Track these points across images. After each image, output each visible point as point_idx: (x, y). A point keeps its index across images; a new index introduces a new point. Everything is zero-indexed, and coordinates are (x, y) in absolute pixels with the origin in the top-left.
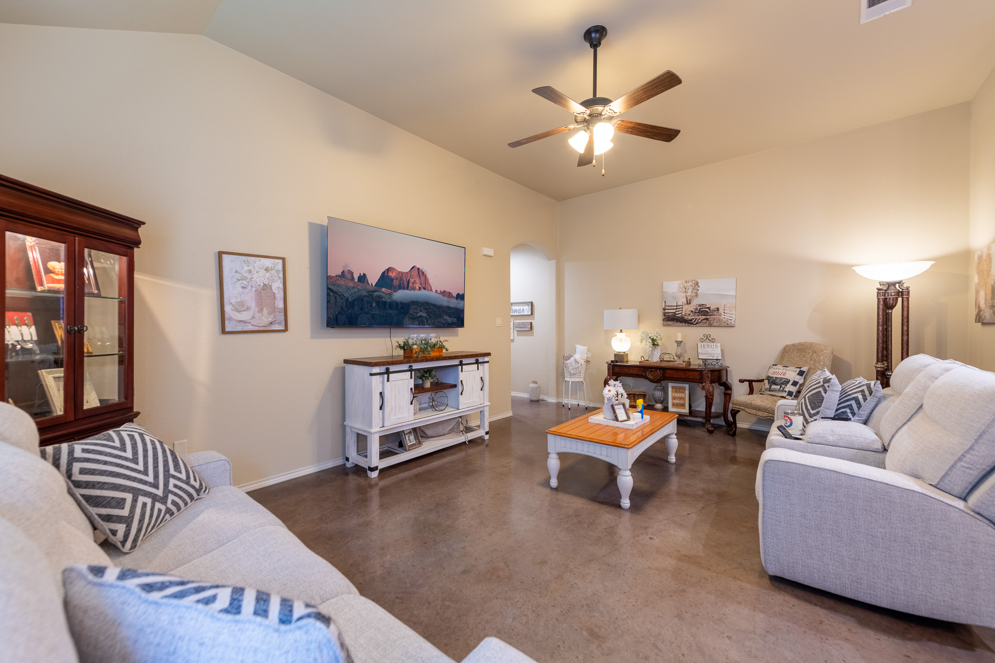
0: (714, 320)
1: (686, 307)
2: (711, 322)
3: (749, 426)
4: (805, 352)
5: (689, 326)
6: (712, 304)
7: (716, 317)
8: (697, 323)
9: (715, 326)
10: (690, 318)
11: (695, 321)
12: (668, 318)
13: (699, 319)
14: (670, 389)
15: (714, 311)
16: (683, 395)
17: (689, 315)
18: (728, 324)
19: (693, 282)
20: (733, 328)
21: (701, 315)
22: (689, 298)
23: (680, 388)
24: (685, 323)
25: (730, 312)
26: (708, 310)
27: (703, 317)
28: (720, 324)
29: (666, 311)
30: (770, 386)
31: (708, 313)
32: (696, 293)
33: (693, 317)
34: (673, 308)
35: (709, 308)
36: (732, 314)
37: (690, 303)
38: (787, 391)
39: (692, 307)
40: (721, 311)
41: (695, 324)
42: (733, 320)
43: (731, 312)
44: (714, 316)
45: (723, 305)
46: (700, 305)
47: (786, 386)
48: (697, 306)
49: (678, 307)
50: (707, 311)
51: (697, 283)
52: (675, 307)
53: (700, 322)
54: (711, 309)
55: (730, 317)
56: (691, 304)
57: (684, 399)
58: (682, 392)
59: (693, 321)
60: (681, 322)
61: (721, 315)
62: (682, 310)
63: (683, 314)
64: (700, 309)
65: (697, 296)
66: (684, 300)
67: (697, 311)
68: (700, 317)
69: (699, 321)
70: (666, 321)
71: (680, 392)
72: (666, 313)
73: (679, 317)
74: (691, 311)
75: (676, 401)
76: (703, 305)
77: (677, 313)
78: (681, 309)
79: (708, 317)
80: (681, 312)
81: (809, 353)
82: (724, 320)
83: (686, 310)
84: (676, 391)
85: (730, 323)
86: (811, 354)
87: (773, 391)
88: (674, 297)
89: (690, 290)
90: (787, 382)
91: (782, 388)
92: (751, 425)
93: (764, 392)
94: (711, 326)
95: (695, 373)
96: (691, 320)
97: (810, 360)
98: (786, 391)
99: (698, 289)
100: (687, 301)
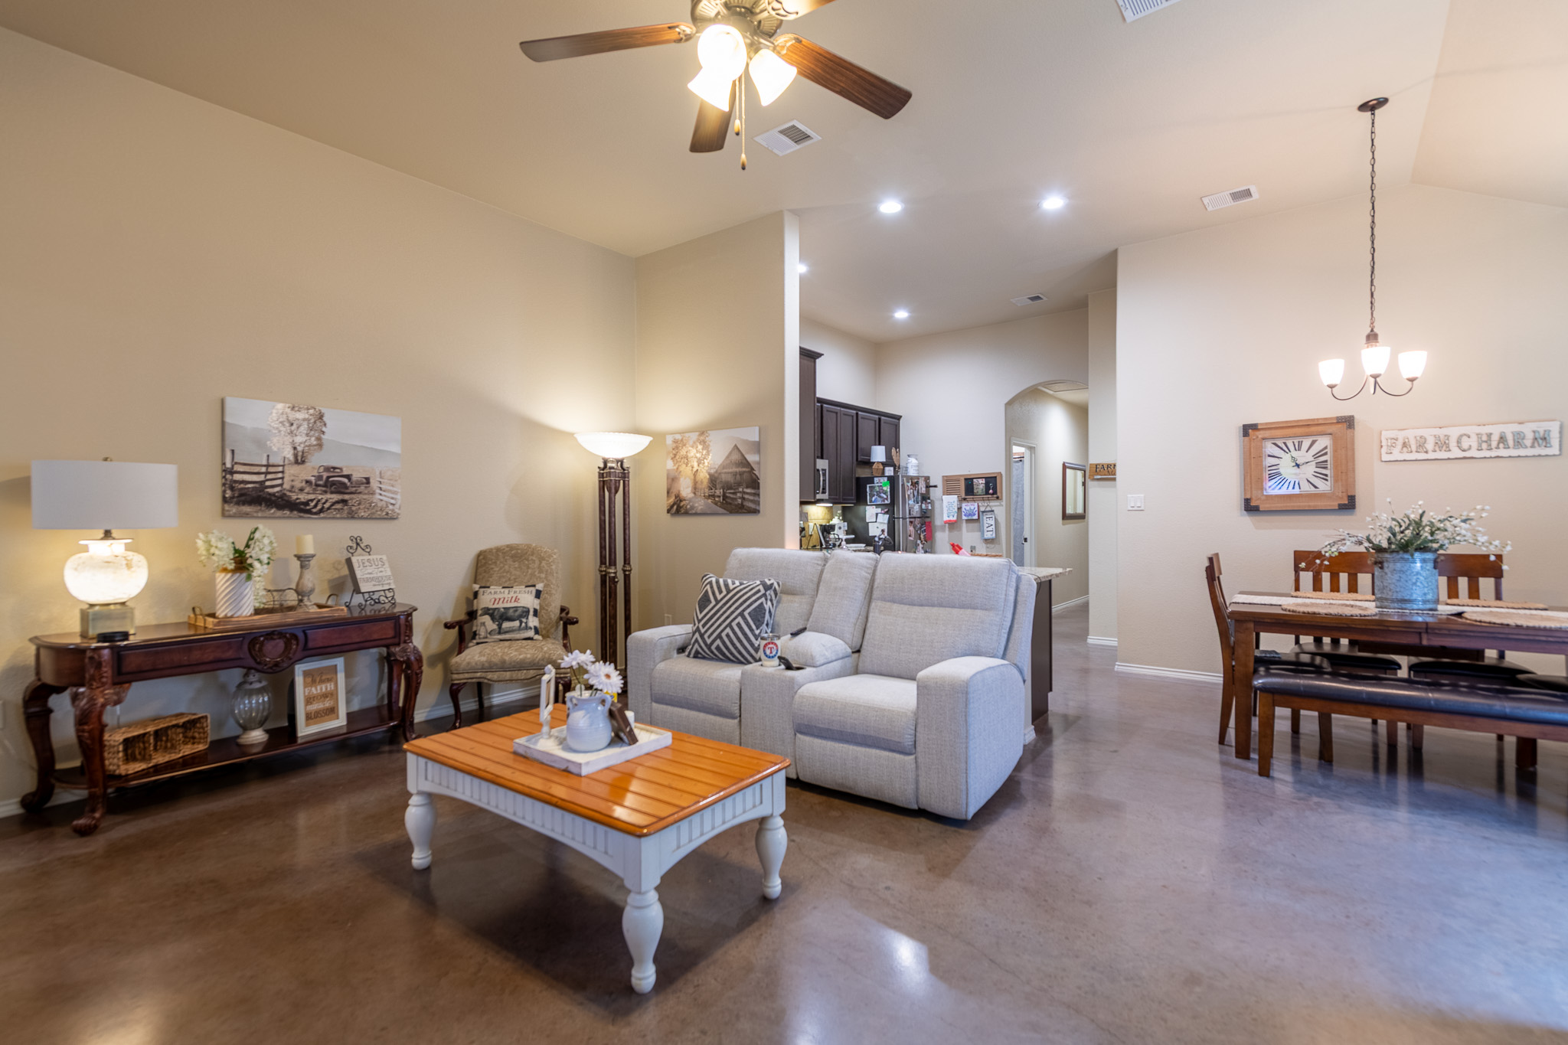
0: (359, 504)
1: (292, 471)
2: (354, 508)
3: (425, 715)
4: (528, 560)
5: (301, 517)
6: (354, 466)
7: (365, 497)
8: (321, 511)
9: (362, 518)
10: (303, 497)
11: (316, 506)
12: (241, 495)
13: (327, 501)
14: (299, 680)
15: (359, 484)
16: (330, 686)
17: (302, 490)
18: (387, 514)
19: (311, 411)
20: (396, 521)
21: (332, 493)
22: (299, 449)
23: (321, 671)
24: (292, 510)
25: (391, 488)
26: (345, 480)
27: (336, 497)
28: (373, 514)
29: (237, 477)
30: (500, 626)
31: (346, 487)
32: (319, 439)
33: (312, 497)
34: (256, 469)
35: (348, 477)
36: (395, 493)
37: (303, 462)
38: (533, 627)
39: (308, 472)
40: (374, 484)
41: (315, 514)
42: (397, 506)
43: (395, 489)
44: (360, 496)
45: (378, 473)
46: (327, 469)
47: (527, 618)
48: (322, 470)
49: (271, 469)
50: (344, 484)
51: (321, 417)
52: (264, 469)
53: (329, 509)
54: (354, 478)
55: (392, 498)
56: (307, 464)
57: (332, 695)
58: (329, 680)
59: (312, 504)
60: (280, 507)
61: (373, 493)
62: (282, 478)
63: (286, 486)
64: (328, 477)
65: (320, 445)
66: (290, 455)
67: (321, 483)
68: (329, 496)
69: (327, 506)
70: (238, 503)
71: (322, 681)
72: (236, 482)
73: (273, 495)
74: (307, 482)
75: (315, 707)
76: (334, 468)
77: (268, 483)
78: (280, 475)
79: (346, 497)
80: (279, 482)
81: (534, 561)
82: (380, 504)
83: (294, 479)
84: (314, 682)
85: (393, 510)
86: (537, 562)
87: (506, 632)
88: (260, 442)
89: (304, 428)
90: (526, 612)
91: (523, 624)
92: (430, 711)
93: (486, 638)
94: (353, 518)
95: (385, 624)
96: (307, 503)
97: (540, 573)
98: (531, 628)
99: (324, 429)
100: (296, 456)
